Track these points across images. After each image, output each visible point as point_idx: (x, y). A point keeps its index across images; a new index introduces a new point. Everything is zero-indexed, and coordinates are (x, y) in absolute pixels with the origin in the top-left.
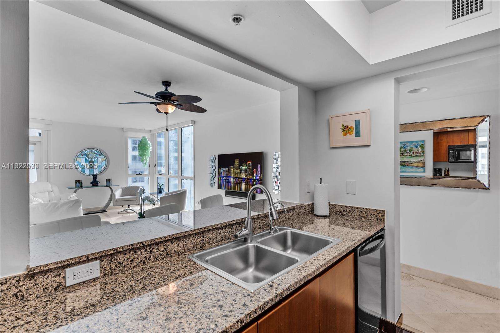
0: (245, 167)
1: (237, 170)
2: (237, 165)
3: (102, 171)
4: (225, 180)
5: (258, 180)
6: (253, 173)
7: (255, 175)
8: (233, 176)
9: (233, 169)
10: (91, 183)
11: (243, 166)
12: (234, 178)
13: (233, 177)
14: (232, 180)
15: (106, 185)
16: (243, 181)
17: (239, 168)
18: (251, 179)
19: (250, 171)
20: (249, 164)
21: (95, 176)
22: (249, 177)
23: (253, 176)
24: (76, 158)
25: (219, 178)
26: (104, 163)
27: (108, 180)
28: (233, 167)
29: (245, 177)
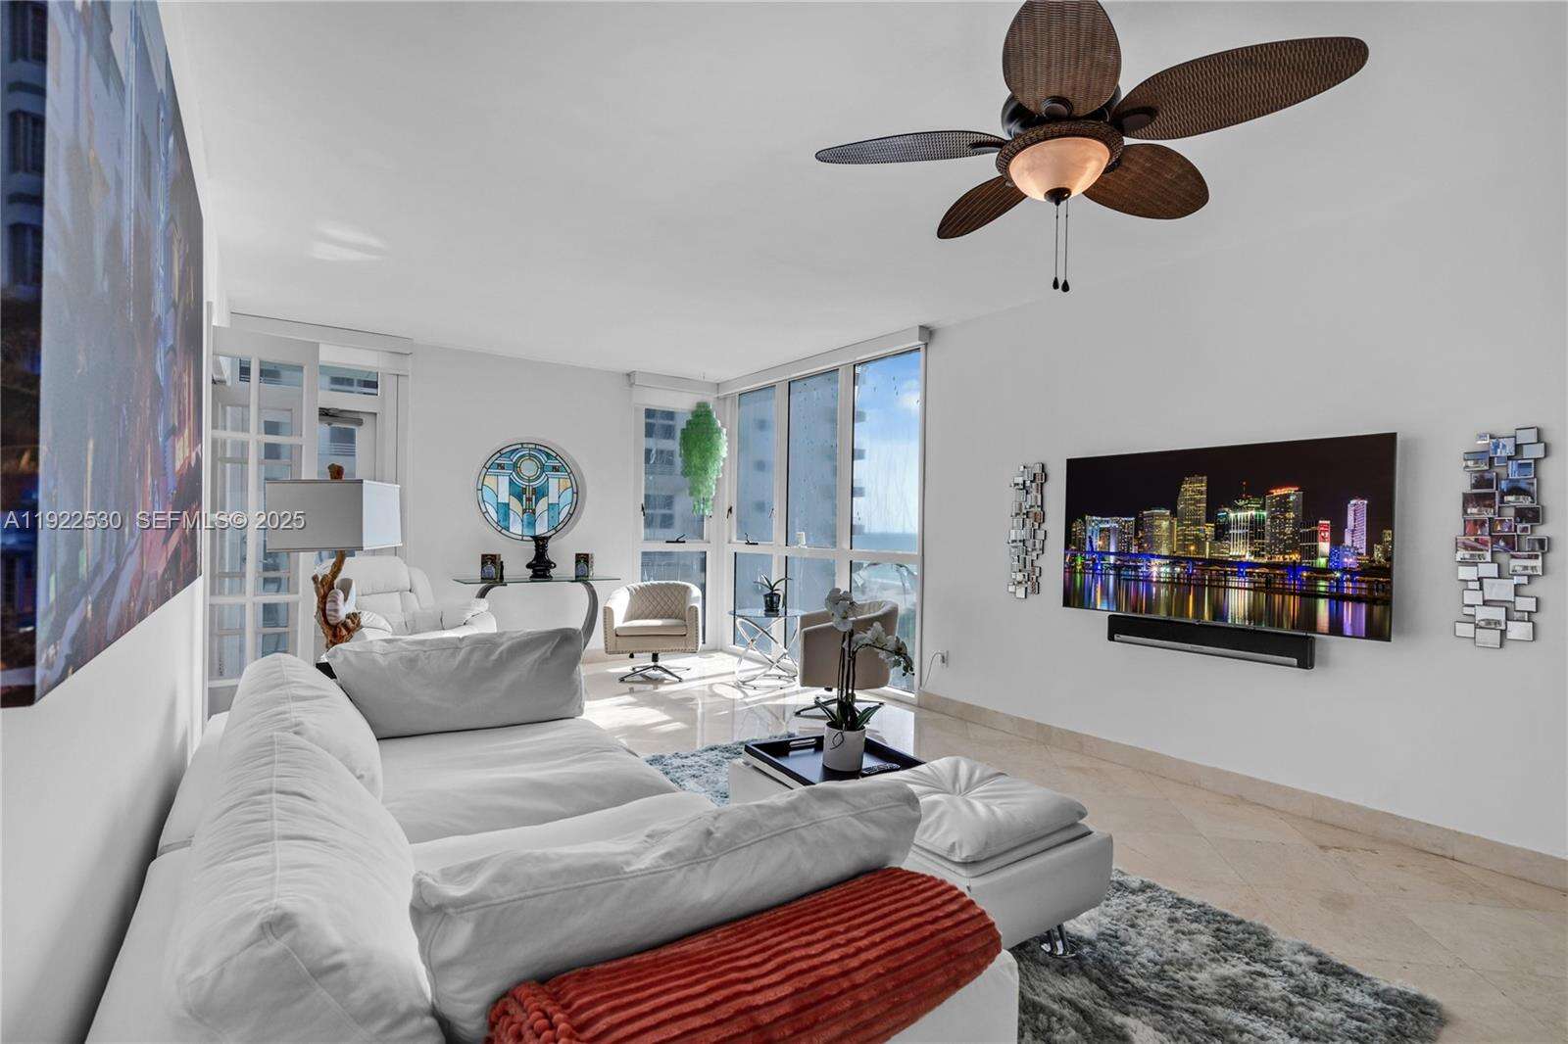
0: (1254, 513)
1: (1197, 523)
2: (1199, 501)
3: (561, 526)
4: (1115, 567)
5: (1345, 571)
6: (1313, 537)
7: (1324, 547)
8: (1165, 552)
9: (1165, 524)
10: (529, 566)
11: (1236, 508)
12: (1174, 560)
13: (1165, 557)
14: (1158, 570)
15: (576, 577)
16: (1233, 574)
17: (1211, 517)
18: (1294, 568)
19: (1288, 530)
20: (1287, 496)
21: (541, 543)
22: (1279, 559)
23: (1313, 553)
24: (482, 478)
25: (1073, 560)
26: (568, 495)
27: (583, 559)
28: (1168, 513)
29: (1249, 558)
